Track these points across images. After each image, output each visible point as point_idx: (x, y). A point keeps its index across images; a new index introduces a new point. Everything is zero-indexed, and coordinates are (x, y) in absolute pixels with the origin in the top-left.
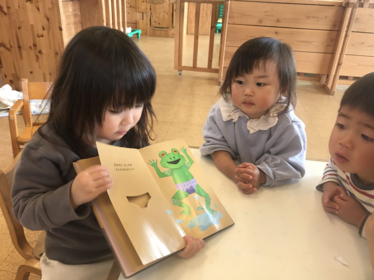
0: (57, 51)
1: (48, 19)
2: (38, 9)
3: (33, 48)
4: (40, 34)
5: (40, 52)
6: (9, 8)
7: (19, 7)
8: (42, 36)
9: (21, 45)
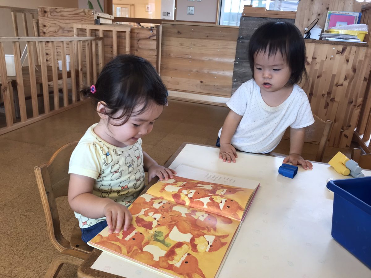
0: (353, 100)
1: (354, 70)
2: (348, 61)
3: (326, 96)
4: (340, 82)
5: (333, 100)
6: (314, 58)
7: (326, 58)
8: (342, 85)
9: (314, 93)
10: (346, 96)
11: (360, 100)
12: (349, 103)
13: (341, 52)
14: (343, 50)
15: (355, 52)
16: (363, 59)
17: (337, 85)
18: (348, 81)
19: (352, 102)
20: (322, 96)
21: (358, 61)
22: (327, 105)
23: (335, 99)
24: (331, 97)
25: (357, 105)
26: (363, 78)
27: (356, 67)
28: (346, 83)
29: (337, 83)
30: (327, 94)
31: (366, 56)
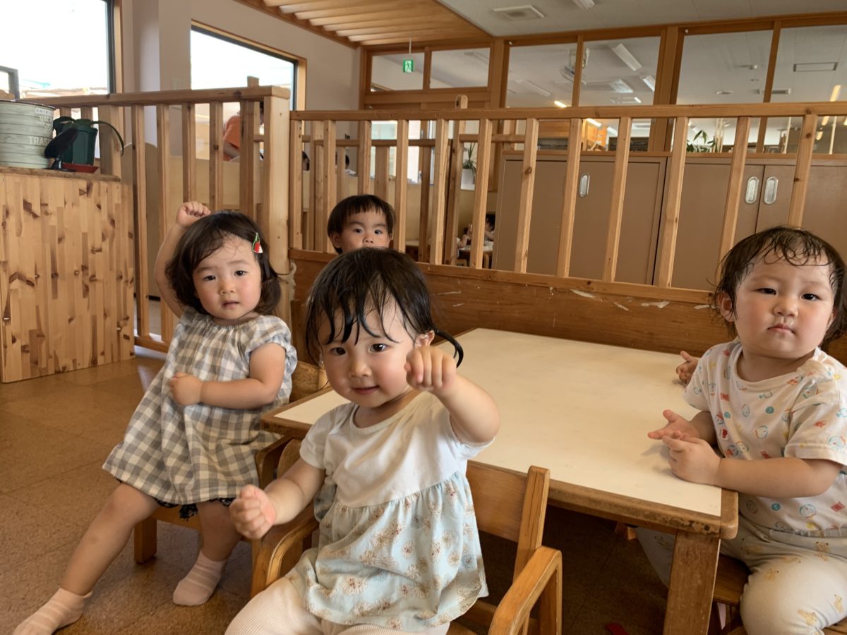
10: (111, 269)
11: (131, 271)
12: (117, 279)
13: (86, 191)
14: (89, 188)
15: (107, 191)
16: (120, 202)
17: (93, 251)
18: (108, 240)
19: (121, 277)
20: (75, 274)
21: (114, 208)
22: (86, 290)
23: (97, 277)
24: (90, 275)
25: (130, 280)
26: (127, 234)
27: (114, 216)
28: (105, 246)
29: (93, 248)
30: (83, 270)
31: (123, 197)
